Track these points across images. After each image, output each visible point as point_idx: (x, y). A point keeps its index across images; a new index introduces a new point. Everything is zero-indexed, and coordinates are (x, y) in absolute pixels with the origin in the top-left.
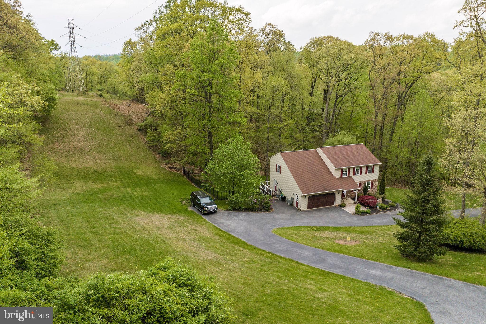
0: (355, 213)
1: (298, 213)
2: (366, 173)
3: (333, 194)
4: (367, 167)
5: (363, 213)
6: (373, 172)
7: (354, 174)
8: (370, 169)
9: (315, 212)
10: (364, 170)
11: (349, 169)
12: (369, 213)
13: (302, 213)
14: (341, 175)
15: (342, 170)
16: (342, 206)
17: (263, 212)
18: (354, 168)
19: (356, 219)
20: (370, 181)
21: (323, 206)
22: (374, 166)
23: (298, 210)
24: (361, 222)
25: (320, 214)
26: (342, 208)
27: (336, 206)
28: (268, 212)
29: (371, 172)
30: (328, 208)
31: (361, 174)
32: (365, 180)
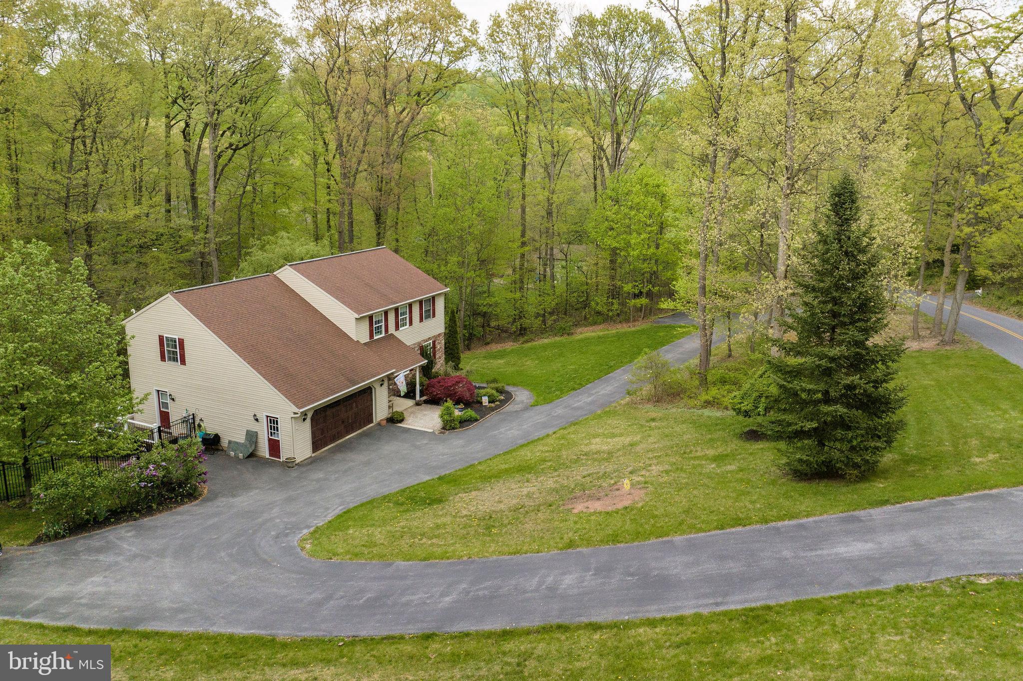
0: (444, 428)
1: (294, 473)
2: (421, 320)
3: (367, 392)
4: (421, 302)
5: (464, 422)
6: (434, 316)
7: (397, 328)
8: (427, 309)
9: (339, 456)
10: (416, 310)
11: (386, 313)
12: (476, 420)
13: (304, 469)
14: (371, 336)
15: (371, 318)
16: (395, 419)
17: (182, 503)
18: (396, 310)
19: (461, 442)
20: (429, 339)
21: (348, 433)
22: (433, 298)
23: (290, 464)
24: (479, 446)
25: (356, 458)
26: (399, 425)
27: (379, 424)
28: (196, 498)
29: (429, 317)
30: (366, 435)
31: (411, 324)
32: (419, 339)
